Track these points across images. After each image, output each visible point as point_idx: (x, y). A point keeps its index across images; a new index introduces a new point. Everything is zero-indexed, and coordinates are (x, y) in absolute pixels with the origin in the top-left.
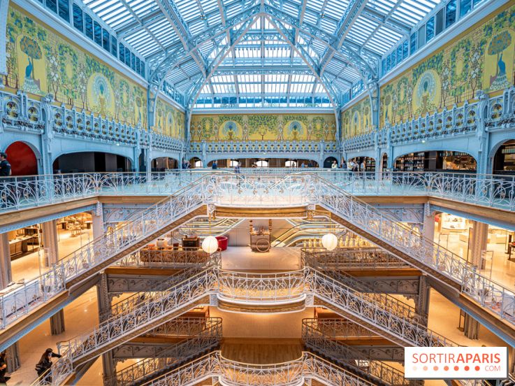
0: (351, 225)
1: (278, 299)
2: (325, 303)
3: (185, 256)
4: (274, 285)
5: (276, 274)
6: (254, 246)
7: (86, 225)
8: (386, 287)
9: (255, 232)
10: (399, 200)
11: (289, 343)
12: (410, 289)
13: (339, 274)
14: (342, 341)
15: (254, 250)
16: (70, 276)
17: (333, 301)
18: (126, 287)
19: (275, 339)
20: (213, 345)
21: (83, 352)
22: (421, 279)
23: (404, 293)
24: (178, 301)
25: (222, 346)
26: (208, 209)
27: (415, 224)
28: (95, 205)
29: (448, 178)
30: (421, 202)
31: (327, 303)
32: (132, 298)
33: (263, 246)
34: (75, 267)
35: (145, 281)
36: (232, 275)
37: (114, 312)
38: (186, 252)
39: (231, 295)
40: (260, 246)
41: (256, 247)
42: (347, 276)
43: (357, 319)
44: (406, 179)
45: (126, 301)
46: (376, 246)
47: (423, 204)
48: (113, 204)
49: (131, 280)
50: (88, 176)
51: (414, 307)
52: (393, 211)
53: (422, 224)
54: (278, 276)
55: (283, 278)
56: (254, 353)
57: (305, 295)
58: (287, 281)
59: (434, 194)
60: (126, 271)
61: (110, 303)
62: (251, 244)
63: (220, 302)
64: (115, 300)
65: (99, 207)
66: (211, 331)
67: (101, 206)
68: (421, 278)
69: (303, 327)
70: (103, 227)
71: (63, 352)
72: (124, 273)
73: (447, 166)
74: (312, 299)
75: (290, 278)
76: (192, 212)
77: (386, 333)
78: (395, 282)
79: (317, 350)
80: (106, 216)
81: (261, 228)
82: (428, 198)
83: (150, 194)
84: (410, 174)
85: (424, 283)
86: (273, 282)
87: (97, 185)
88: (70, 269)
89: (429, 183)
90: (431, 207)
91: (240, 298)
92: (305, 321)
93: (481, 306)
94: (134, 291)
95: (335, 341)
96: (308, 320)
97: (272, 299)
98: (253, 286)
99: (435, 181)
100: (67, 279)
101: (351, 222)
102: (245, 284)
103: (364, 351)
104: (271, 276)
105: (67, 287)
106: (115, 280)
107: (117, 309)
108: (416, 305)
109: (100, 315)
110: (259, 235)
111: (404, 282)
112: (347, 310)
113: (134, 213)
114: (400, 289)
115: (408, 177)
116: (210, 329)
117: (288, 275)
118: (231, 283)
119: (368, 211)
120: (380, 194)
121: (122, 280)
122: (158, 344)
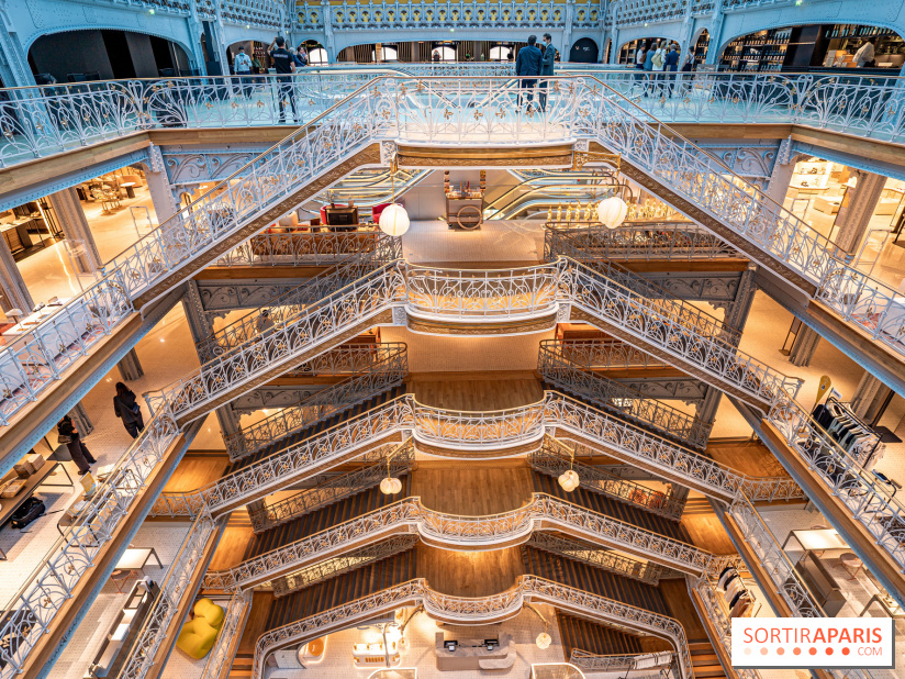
0: (651, 180)
1: (513, 312)
2: (589, 317)
3: (334, 241)
4: (508, 288)
5: (512, 270)
6: (452, 219)
7: (124, 192)
8: (683, 289)
9: (454, 194)
10: (737, 131)
11: (517, 377)
12: (723, 292)
13: (609, 268)
14: (600, 372)
15: (454, 226)
16: (136, 287)
17: (600, 314)
18: (234, 301)
19: (493, 372)
20: (394, 385)
21: (189, 405)
22: (744, 277)
23: (710, 299)
24: (337, 320)
25: (410, 386)
26: (383, 151)
27: (755, 179)
28: (146, 149)
29: (846, 87)
30: (775, 136)
31: (591, 316)
32: (248, 319)
33: (470, 219)
34: (141, 272)
35: (267, 289)
36: (432, 273)
37: (222, 342)
38: (336, 234)
39: (431, 307)
40: (465, 220)
41: (458, 220)
42: (622, 271)
43: (638, 341)
44: (759, 87)
45: (240, 323)
46: (688, 218)
47: (779, 142)
48: (182, 147)
49: (241, 288)
50: (119, 88)
51: (722, 320)
52: (720, 154)
53: (767, 178)
54: (516, 273)
55: (524, 278)
56: (463, 394)
57: (557, 304)
58: (530, 282)
59: (806, 121)
60: (232, 272)
61: (211, 328)
62: (448, 215)
63: (412, 320)
64: (218, 322)
65: (155, 153)
66: (390, 364)
67: (159, 152)
68: (745, 273)
69: (540, 352)
70: (171, 194)
71: (157, 406)
72: (227, 277)
73: (836, 59)
74: (568, 311)
75: (535, 276)
76: (352, 159)
77: (679, 360)
78: (700, 280)
79: (562, 386)
80: (173, 172)
81: (465, 186)
82: (792, 128)
83: (255, 123)
84: (769, 78)
85: (749, 282)
86: (506, 285)
87: (140, 107)
88: (133, 275)
89: (801, 97)
90: (792, 147)
91: (447, 312)
92: (544, 343)
93: (844, 321)
94: (249, 306)
95: (590, 373)
96: (549, 343)
97: (503, 312)
98: (470, 293)
99: (815, 92)
100: (132, 294)
101: (651, 174)
102: (458, 288)
103: (632, 386)
104: (502, 274)
105: (137, 307)
106: (212, 289)
107: (225, 336)
108: (727, 317)
109: (199, 347)
110: (463, 198)
111: (714, 281)
112: (623, 328)
113: (227, 164)
114: (706, 293)
115: (764, 84)
116: (387, 362)
117: (532, 272)
118: (432, 287)
119: (685, 153)
120: (702, 120)
121: (225, 290)
122: (301, 387)
